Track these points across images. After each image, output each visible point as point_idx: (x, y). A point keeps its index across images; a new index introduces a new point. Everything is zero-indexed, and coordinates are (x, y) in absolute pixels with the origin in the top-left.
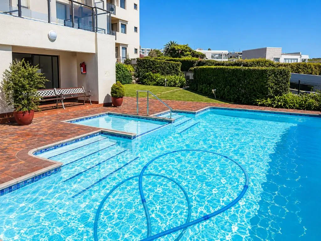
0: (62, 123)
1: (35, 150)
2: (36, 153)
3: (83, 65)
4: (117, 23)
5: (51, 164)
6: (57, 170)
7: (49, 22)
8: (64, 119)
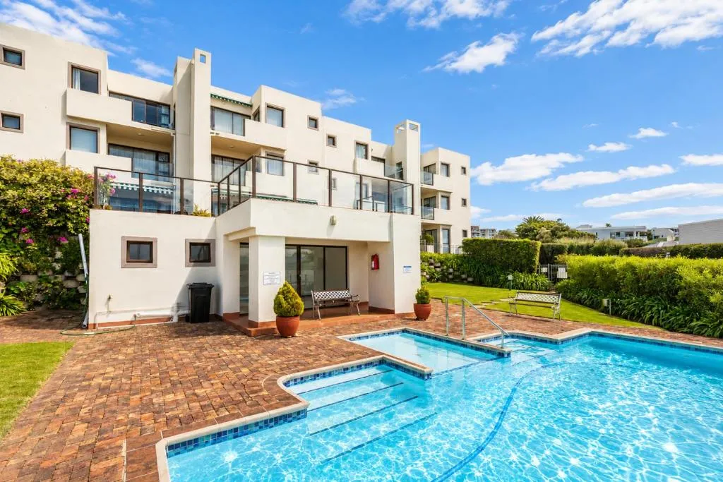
0: (337, 340)
1: (289, 376)
2: (287, 384)
3: (375, 258)
4: (435, 197)
5: (297, 401)
6: (300, 414)
7: (330, 205)
8: (340, 334)
